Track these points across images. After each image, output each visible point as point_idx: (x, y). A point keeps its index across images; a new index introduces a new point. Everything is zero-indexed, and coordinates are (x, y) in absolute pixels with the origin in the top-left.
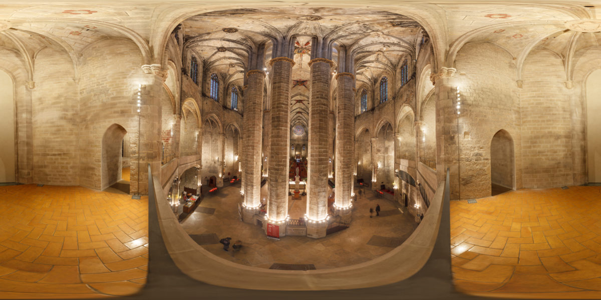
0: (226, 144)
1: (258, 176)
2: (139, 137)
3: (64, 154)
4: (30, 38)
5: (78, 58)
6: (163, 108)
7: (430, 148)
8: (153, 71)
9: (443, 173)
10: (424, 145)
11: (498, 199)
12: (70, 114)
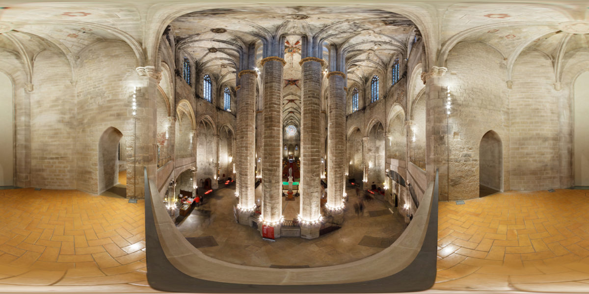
0: (220, 146)
1: (252, 177)
2: (135, 140)
3: (62, 157)
4: (30, 40)
5: (76, 61)
6: (158, 110)
7: (419, 148)
8: (147, 73)
9: (432, 174)
10: (413, 145)
11: (486, 200)
12: (67, 117)
